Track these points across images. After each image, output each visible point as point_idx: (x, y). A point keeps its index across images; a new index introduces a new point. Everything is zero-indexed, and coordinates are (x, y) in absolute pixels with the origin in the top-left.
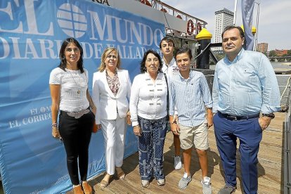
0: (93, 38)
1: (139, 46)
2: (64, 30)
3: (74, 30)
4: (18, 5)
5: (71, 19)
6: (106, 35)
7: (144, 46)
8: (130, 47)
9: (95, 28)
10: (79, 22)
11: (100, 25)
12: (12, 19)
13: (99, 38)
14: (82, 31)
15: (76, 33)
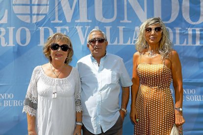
0: (57, 21)
2: (17, 16)
3: (31, 15)
5: (29, 3)
6: (76, 14)
8: (121, 28)
9: (60, 9)
10: (38, 5)
11: (68, 4)
13: (65, 20)
14: (42, 14)
15: (34, 17)
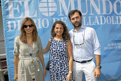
0: (61, 15)
1: (98, 16)
2: (42, 13)
3: (48, 12)
4: (21, 5)
5: (47, 6)
7: (103, 15)
8: (90, 17)
10: (52, 7)
11: (66, 6)
12: (19, 12)
14: (53, 12)
15: (50, 13)
